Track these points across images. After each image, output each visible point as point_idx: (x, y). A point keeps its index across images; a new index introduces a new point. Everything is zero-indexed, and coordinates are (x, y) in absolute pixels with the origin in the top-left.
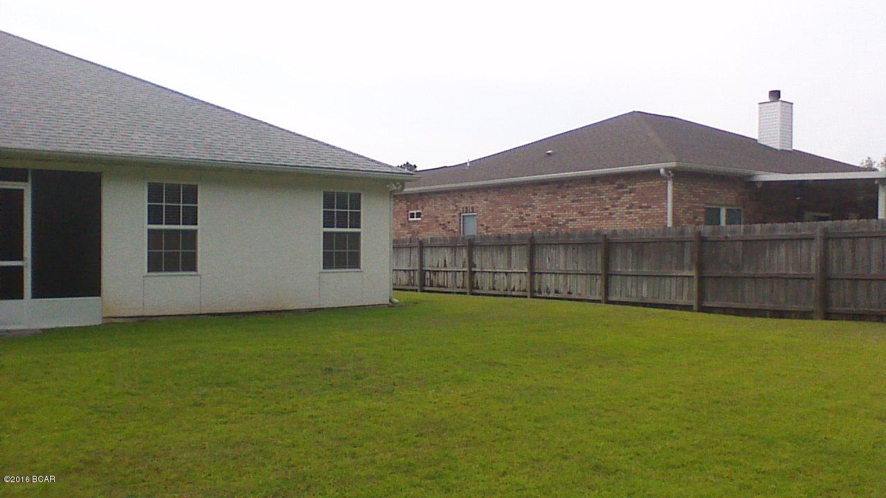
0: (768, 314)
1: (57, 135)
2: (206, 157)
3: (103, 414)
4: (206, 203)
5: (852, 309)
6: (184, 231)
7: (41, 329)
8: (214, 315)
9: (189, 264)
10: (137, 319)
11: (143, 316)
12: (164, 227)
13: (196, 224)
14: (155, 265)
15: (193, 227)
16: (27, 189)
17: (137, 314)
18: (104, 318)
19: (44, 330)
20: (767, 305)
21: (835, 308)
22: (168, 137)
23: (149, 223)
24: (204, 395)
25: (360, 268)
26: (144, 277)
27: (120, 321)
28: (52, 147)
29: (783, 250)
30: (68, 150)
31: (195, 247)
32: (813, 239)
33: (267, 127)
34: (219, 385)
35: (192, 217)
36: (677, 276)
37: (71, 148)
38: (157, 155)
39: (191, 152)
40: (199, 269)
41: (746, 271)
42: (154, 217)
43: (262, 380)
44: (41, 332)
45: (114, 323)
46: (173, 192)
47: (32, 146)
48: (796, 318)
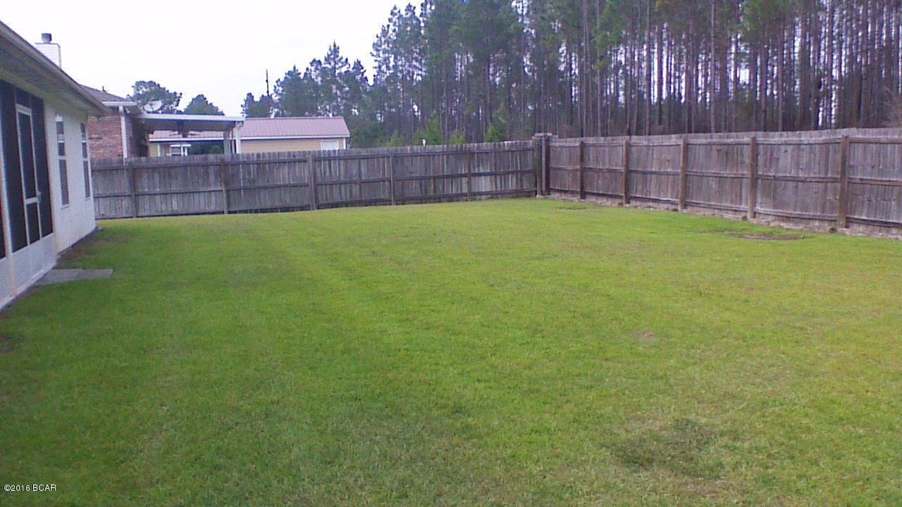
0: (279, 210)
5: (331, 201)
16: (31, 115)
20: (277, 204)
21: (321, 202)
29: (286, 168)
32: (305, 161)
36: (205, 192)
41: (260, 183)
48: (297, 211)
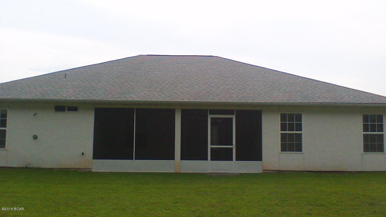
1: (245, 96)
2: (305, 101)
3: (268, 213)
4: (306, 122)
6: (296, 134)
7: (239, 173)
8: (310, 171)
9: (299, 148)
10: (276, 172)
11: (279, 170)
12: (287, 132)
13: (301, 131)
14: (284, 148)
15: (300, 132)
16: (234, 117)
17: (276, 169)
18: (263, 170)
19: (241, 174)
22: (288, 94)
23: (281, 131)
24: (311, 210)
25: (384, 152)
26: (279, 153)
27: (270, 172)
28: (243, 101)
30: (249, 101)
31: (301, 141)
33: (333, 86)
34: (317, 206)
35: (299, 128)
37: (250, 101)
38: (291, 102)
39: (299, 100)
40: (303, 151)
42: (283, 128)
43: (338, 206)
44: (239, 174)
45: (267, 173)
46: (291, 117)
47: (236, 101)
